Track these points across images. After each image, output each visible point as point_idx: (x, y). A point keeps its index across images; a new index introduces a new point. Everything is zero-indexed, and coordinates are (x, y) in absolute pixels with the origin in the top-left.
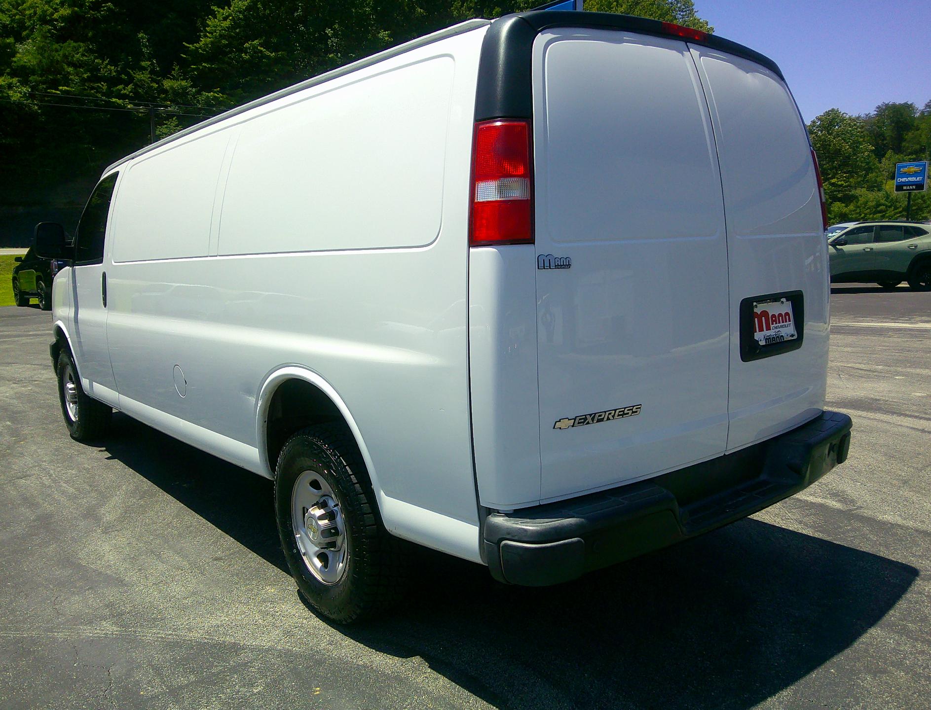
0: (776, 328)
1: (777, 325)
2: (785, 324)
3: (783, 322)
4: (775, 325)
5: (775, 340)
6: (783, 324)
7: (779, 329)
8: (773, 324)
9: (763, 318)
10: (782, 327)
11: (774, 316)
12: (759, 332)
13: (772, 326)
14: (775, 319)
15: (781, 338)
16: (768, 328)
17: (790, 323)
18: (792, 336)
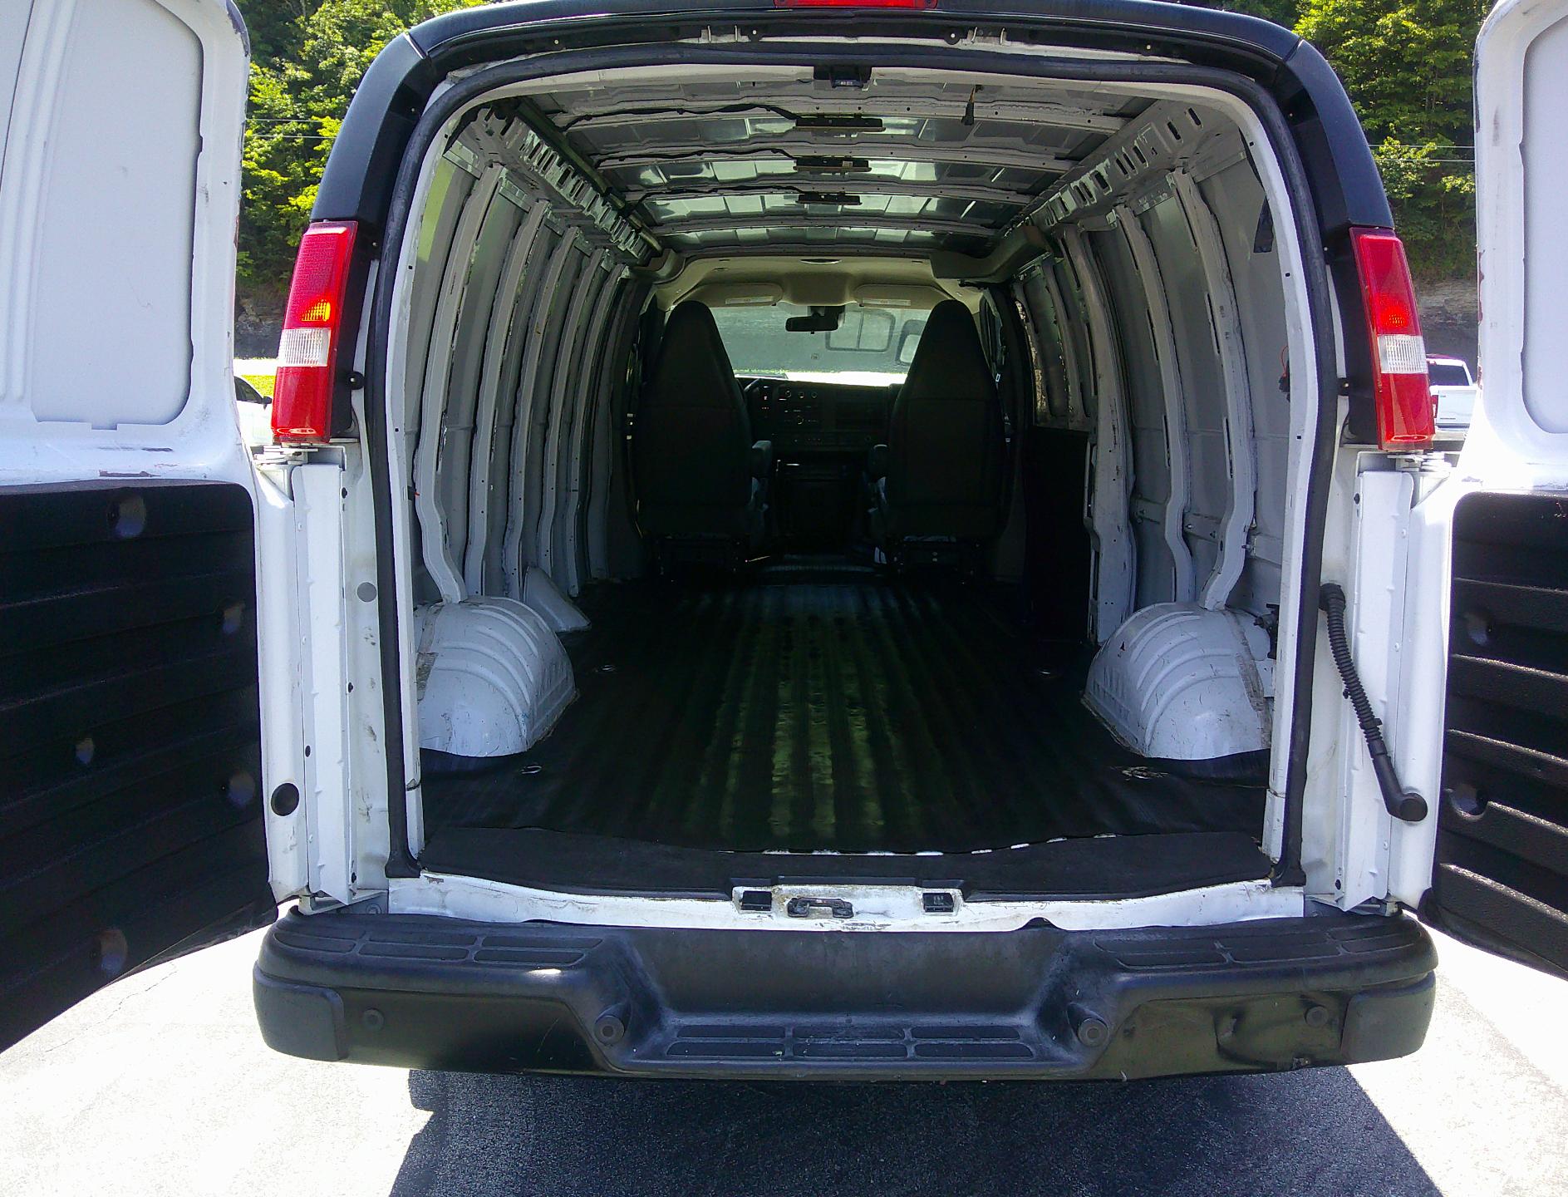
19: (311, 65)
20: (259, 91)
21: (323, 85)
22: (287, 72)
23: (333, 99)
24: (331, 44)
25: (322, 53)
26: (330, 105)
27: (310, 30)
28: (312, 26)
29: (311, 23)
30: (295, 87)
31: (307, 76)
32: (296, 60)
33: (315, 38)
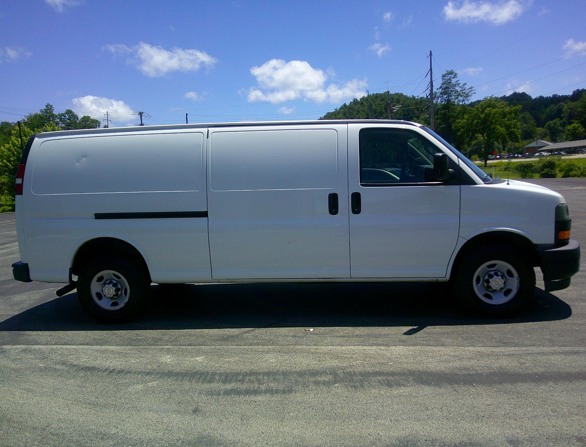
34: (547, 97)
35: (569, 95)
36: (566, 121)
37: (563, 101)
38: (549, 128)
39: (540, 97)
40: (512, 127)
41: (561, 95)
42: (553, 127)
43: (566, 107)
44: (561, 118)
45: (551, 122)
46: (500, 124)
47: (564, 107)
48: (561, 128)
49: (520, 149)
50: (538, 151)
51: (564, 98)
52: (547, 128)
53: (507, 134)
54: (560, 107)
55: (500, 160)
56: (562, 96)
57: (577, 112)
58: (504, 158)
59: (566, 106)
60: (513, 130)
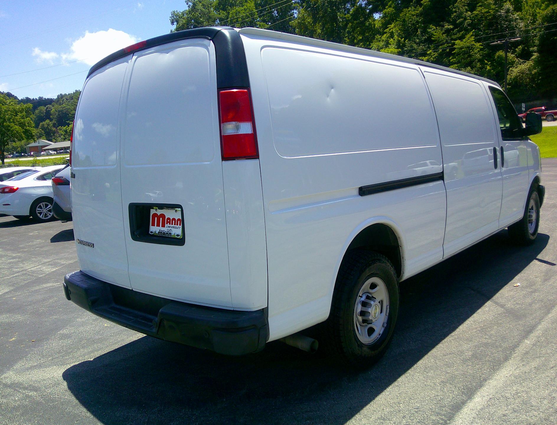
0: (169, 227)
1: (170, 225)
2: (176, 226)
3: (175, 225)
4: (168, 225)
5: (165, 235)
6: (175, 226)
7: (171, 229)
8: (167, 224)
9: (161, 219)
10: (173, 227)
11: (169, 219)
12: (157, 226)
13: (166, 225)
14: (169, 221)
15: (169, 235)
16: (163, 226)
17: (180, 226)
18: (178, 235)
19: (454, 23)
20: (435, 35)
21: (457, 28)
22: (445, 27)
23: (460, 33)
24: (462, 13)
25: (459, 17)
26: (459, 35)
27: (454, 10)
28: (455, 8)
29: (454, 7)
30: (448, 32)
31: (451, 27)
32: (448, 22)
33: (456, 12)
34: (34, 98)
35: (54, 99)
36: (56, 122)
37: (50, 104)
38: (43, 128)
39: (26, 98)
40: (27, 125)
41: (46, 98)
42: (47, 128)
43: (53, 110)
44: (51, 120)
45: (43, 123)
46: (14, 122)
47: (51, 110)
48: (54, 129)
49: (19, 149)
50: (43, 149)
51: (50, 101)
52: (41, 128)
53: (23, 132)
54: (48, 109)
55: (16, 159)
56: (48, 99)
57: (71, 114)
58: (9, 157)
59: (54, 108)
60: (28, 128)
